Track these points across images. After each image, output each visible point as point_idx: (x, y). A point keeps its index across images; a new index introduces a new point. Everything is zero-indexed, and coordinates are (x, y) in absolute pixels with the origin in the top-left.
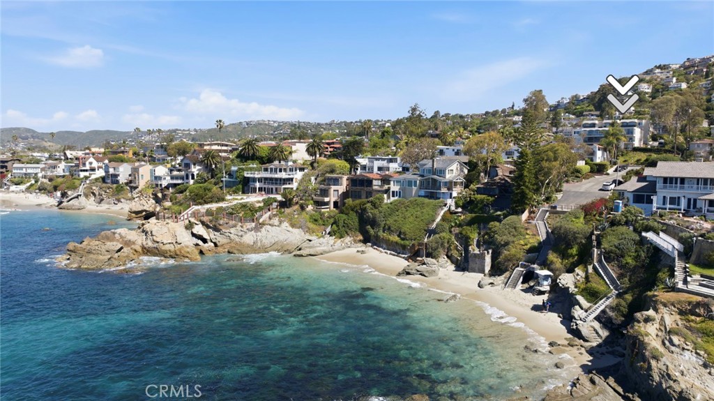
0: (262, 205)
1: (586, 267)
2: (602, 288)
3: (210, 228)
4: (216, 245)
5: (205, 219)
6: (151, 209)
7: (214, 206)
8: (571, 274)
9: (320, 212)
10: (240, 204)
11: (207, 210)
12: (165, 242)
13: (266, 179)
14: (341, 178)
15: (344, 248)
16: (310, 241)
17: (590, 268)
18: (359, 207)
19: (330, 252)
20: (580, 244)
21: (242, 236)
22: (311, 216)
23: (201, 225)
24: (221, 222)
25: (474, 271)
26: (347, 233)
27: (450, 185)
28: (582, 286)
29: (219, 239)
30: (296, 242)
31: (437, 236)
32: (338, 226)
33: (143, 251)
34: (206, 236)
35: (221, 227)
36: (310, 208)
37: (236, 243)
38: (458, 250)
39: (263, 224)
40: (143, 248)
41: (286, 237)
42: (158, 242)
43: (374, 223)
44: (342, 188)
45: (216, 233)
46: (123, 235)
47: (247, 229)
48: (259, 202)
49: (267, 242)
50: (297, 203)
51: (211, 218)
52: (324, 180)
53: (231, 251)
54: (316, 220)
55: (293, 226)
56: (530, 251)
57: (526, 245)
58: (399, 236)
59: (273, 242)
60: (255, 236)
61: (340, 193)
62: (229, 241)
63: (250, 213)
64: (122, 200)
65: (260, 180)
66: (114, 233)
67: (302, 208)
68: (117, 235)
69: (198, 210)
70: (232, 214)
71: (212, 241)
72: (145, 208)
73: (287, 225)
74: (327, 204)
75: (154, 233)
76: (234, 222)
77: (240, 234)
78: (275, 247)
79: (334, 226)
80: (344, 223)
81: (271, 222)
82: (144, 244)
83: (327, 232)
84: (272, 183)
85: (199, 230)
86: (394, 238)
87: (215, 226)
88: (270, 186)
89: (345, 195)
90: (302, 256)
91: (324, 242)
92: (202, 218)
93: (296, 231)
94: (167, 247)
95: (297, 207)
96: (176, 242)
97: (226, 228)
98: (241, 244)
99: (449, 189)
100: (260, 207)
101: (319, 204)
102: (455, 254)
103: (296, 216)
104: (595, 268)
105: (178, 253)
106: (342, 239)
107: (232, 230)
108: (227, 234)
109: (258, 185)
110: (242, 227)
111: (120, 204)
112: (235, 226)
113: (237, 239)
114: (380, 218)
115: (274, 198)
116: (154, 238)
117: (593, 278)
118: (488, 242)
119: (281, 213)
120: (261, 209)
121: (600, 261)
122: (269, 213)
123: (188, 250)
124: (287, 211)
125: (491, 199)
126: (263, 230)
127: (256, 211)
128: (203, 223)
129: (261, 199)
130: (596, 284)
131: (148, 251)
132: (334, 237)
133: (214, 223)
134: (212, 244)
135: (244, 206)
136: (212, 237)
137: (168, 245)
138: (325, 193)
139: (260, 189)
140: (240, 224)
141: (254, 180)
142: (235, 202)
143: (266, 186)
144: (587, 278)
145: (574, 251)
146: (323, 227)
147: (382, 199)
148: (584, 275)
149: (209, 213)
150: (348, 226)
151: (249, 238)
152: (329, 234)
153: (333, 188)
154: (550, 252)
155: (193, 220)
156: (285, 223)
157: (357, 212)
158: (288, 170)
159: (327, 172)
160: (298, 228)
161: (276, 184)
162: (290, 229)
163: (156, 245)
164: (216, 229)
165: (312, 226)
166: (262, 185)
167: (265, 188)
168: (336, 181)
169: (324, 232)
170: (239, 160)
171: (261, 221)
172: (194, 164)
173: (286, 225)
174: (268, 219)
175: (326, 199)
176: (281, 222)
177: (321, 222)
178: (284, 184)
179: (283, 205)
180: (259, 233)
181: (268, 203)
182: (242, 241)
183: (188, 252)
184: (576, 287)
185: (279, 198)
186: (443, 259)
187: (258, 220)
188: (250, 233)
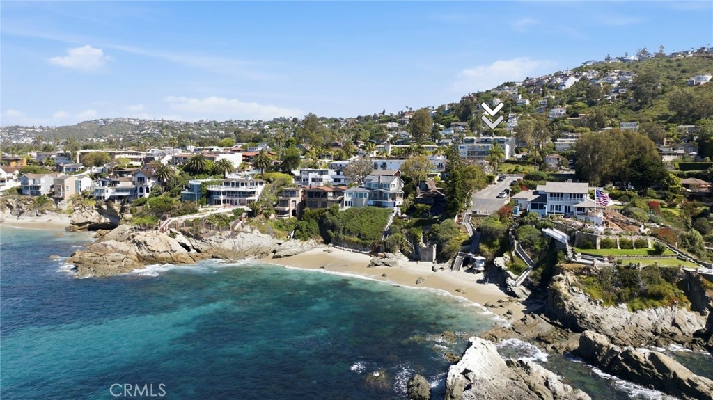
0: (233, 215)
1: (510, 252)
2: (523, 265)
3: (191, 236)
4: (198, 251)
5: (186, 229)
6: (96, 221)
7: (191, 217)
8: (502, 258)
9: (283, 220)
10: (215, 215)
11: (185, 221)
12: (160, 251)
13: (228, 192)
14: (298, 191)
15: (311, 249)
16: (279, 244)
17: (513, 253)
18: (318, 215)
19: (301, 252)
20: (501, 238)
21: (221, 243)
22: (276, 223)
23: (181, 235)
24: (202, 231)
25: (425, 260)
26: (310, 236)
27: (394, 196)
28: (510, 265)
29: (201, 246)
30: (268, 245)
31: (393, 236)
32: (301, 231)
33: (138, 259)
34: (188, 244)
35: (202, 236)
36: (273, 216)
37: (218, 249)
38: (408, 246)
39: (237, 232)
40: (139, 257)
41: (259, 242)
42: (154, 251)
43: (333, 228)
44: (298, 199)
45: (197, 241)
47: (225, 237)
48: (229, 213)
49: (244, 247)
50: (261, 213)
51: (191, 228)
52: (281, 192)
53: (215, 255)
54: (280, 227)
55: (262, 232)
56: (464, 244)
57: (461, 239)
58: (359, 237)
59: (250, 247)
60: (233, 242)
61: (297, 203)
62: (210, 247)
63: (224, 223)
64: (47, 212)
65: (224, 193)
67: (267, 216)
69: (175, 221)
70: (209, 224)
71: (194, 248)
72: (89, 220)
73: (258, 231)
74: (287, 212)
75: (148, 243)
76: (212, 231)
77: (219, 241)
78: (252, 251)
79: (298, 231)
80: (307, 228)
81: (244, 229)
82: (139, 253)
84: (236, 196)
85: (181, 239)
86: (355, 239)
87: (196, 235)
88: (234, 199)
89: (303, 204)
90: (280, 257)
91: (293, 245)
92: (182, 228)
93: (266, 236)
94: (163, 255)
95: (262, 216)
96: (171, 250)
97: (207, 237)
98: (222, 249)
99: (393, 199)
100: (231, 217)
101: (280, 213)
102: (407, 249)
103: (263, 224)
104: (516, 253)
105: (176, 259)
106: (306, 242)
107: (212, 238)
108: (208, 242)
109: (222, 197)
110: (220, 234)
111: (43, 216)
112: (214, 234)
113: (218, 246)
114: (339, 223)
115: (242, 209)
116: (149, 247)
117: (517, 259)
118: (433, 239)
119: (251, 221)
120: (233, 218)
121: (519, 248)
122: (241, 222)
123: (183, 256)
124: (255, 219)
125: (429, 207)
126: (238, 236)
127: (230, 221)
128: (184, 233)
129: (230, 210)
130: (518, 263)
131: (144, 259)
132: (299, 240)
133: (195, 232)
134: (195, 251)
135: (218, 216)
136: (194, 244)
137: (163, 254)
138: (285, 203)
139: (224, 201)
140: (218, 232)
141: (218, 193)
142: (209, 213)
143: (230, 198)
144: (512, 259)
145: (497, 242)
146: (287, 232)
147: (337, 208)
148: (509, 258)
149: (187, 223)
150: (310, 231)
151: (228, 244)
152: (293, 237)
153: (292, 199)
154: (480, 244)
155: (173, 230)
157: (316, 219)
158: (249, 184)
159: (281, 185)
160: (267, 234)
161: (240, 196)
162: (260, 235)
163: (151, 254)
164: (197, 237)
165: (278, 231)
166: (226, 198)
167: (228, 200)
168: (293, 193)
169: (289, 237)
170: (188, 173)
171: (235, 229)
172: (149, 179)
173: (256, 231)
174: (240, 227)
175: (287, 209)
176: (252, 229)
177: (284, 228)
178: (248, 196)
179: (251, 214)
180: (236, 240)
181: (238, 214)
182: (222, 247)
183: (184, 259)
184: (506, 266)
185: (247, 208)
186: (398, 253)
187: (233, 228)
188: (228, 240)
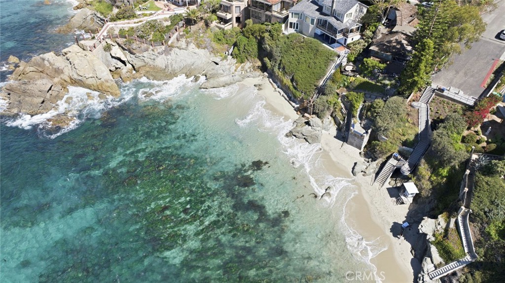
0: (169, 23)
1: (449, 217)
2: (457, 251)
3: (126, 50)
7: (126, 24)
8: (433, 220)
11: (120, 29)
12: (87, 76)
15: (243, 78)
16: (217, 64)
17: (453, 220)
18: (258, 34)
21: (154, 60)
22: (215, 35)
23: (117, 46)
24: (134, 47)
26: (247, 58)
27: (346, 32)
28: (440, 238)
29: (135, 61)
30: (202, 64)
31: (324, 97)
32: (239, 49)
33: (71, 81)
34: (123, 59)
35: (134, 51)
36: (214, 24)
37: (151, 67)
38: (342, 113)
39: (171, 47)
40: (71, 78)
41: (193, 60)
43: (270, 56)
44: (243, 4)
45: (131, 56)
46: (52, 61)
47: (158, 53)
48: (167, 19)
49: (177, 67)
50: (201, 19)
51: (124, 40)
53: (146, 75)
54: (219, 39)
55: (199, 46)
56: (405, 143)
57: (404, 135)
58: (292, 80)
59: (182, 67)
60: (166, 60)
61: (241, 9)
62: (144, 64)
63: (158, 34)
66: (43, 60)
67: (207, 24)
68: (46, 62)
69: (113, 28)
70: (142, 37)
71: (129, 63)
73: (194, 46)
74: (230, 20)
75: (76, 66)
76: (145, 46)
77: (152, 58)
78: (184, 71)
79: (236, 48)
80: (245, 49)
81: (179, 44)
82: (71, 74)
83: (230, 53)
85: (117, 51)
86: (287, 80)
87: (129, 49)
91: (227, 68)
92: (117, 39)
93: (201, 52)
94: (90, 81)
95: (202, 23)
96: (97, 77)
97: (140, 52)
98: (154, 68)
100: (167, 26)
101: (222, 21)
102: (339, 117)
103: (202, 35)
104: (456, 223)
105: (100, 87)
106: (242, 64)
107: (145, 54)
108: (142, 58)
110: (153, 50)
112: (147, 50)
113: (151, 62)
114: (276, 53)
115: (180, 16)
116: (77, 70)
117: (453, 235)
118: (370, 123)
119: (187, 32)
120: (168, 28)
121: (464, 217)
122: (176, 34)
123: (108, 84)
124: (193, 29)
125: (382, 66)
126: (172, 52)
127: (164, 32)
128: (119, 45)
129: (167, 16)
130: (452, 244)
131: (76, 81)
132: (236, 60)
133: (128, 46)
134: (131, 66)
135: (154, 25)
136: (130, 59)
137: (91, 79)
138: (228, 9)
140: (151, 47)
144: (446, 230)
146: (225, 47)
147: (279, 30)
148: (444, 227)
149: (122, 34)
150: (248, 52)
151: (161, 62)
152: (231, 55)
154: (423, 161)
155: (109, 41)
156: (192, 44)
157: (256, 38)
160: (204, 49)
162: (197, 50)
163: (80, 78)
164: (131, 52)
165: (216, 45)
169: (227, 53)
171: (169, 43)
173: (192, 46)
174: (176, 40)
175: (229, 16)
176: (188, 43)
177: (224, 41)
179: (188, 22)
180: (169, 57)
181: (175, 21)
182: (155, 64)
183: (108, 86)
184: (434, 235)
186: (328, 119)
187: (166, 42)
188: (161, 57)
